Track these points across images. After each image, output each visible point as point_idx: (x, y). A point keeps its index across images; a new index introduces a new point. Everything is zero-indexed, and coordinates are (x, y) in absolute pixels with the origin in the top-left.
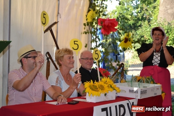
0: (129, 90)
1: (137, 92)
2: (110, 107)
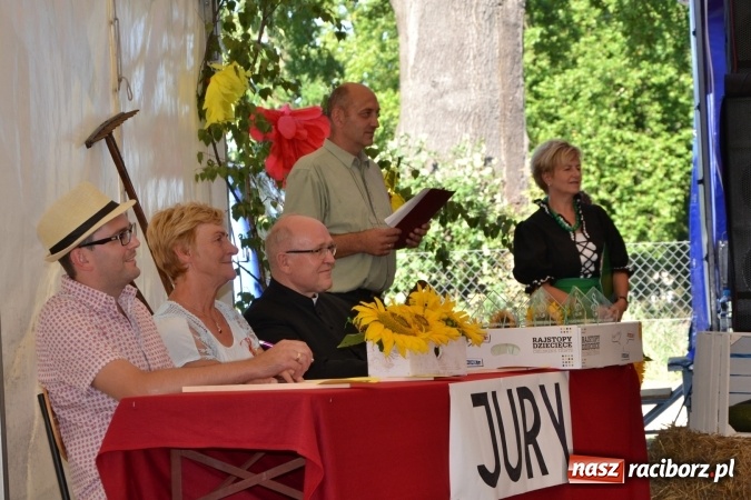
0: (534, 340)
1: (567, 341)
2: (494, 394)
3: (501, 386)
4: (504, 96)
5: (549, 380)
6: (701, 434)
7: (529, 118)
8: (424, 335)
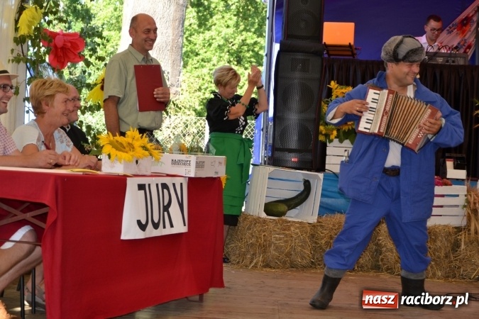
2: (149, 185)
3: (153, 182)
4: (173, 40)
5: (178, 181)
6: (250, 215)
7: (185, 53)
8: (131, 153)
